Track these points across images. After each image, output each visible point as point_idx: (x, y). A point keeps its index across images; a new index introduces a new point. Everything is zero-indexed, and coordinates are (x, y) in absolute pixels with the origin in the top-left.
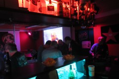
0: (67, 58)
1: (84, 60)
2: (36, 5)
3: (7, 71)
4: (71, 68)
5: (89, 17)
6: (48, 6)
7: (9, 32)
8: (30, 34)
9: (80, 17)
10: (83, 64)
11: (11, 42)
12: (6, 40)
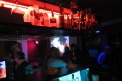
0: (70, 67)
1: (88, 69)
2: (39, 19)
3: (13, 79)
4: (73, 77)
5: (90, 27)
6: (51, 19)
7: (18, 41)
8: (37, 42)
9: (81, 27)
10: (87, 74)
11: (19, 50)
12: (14, 49)
